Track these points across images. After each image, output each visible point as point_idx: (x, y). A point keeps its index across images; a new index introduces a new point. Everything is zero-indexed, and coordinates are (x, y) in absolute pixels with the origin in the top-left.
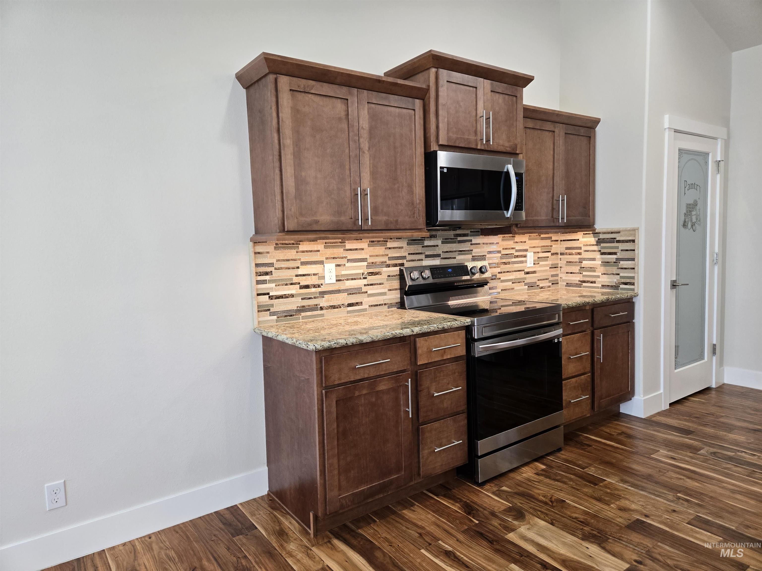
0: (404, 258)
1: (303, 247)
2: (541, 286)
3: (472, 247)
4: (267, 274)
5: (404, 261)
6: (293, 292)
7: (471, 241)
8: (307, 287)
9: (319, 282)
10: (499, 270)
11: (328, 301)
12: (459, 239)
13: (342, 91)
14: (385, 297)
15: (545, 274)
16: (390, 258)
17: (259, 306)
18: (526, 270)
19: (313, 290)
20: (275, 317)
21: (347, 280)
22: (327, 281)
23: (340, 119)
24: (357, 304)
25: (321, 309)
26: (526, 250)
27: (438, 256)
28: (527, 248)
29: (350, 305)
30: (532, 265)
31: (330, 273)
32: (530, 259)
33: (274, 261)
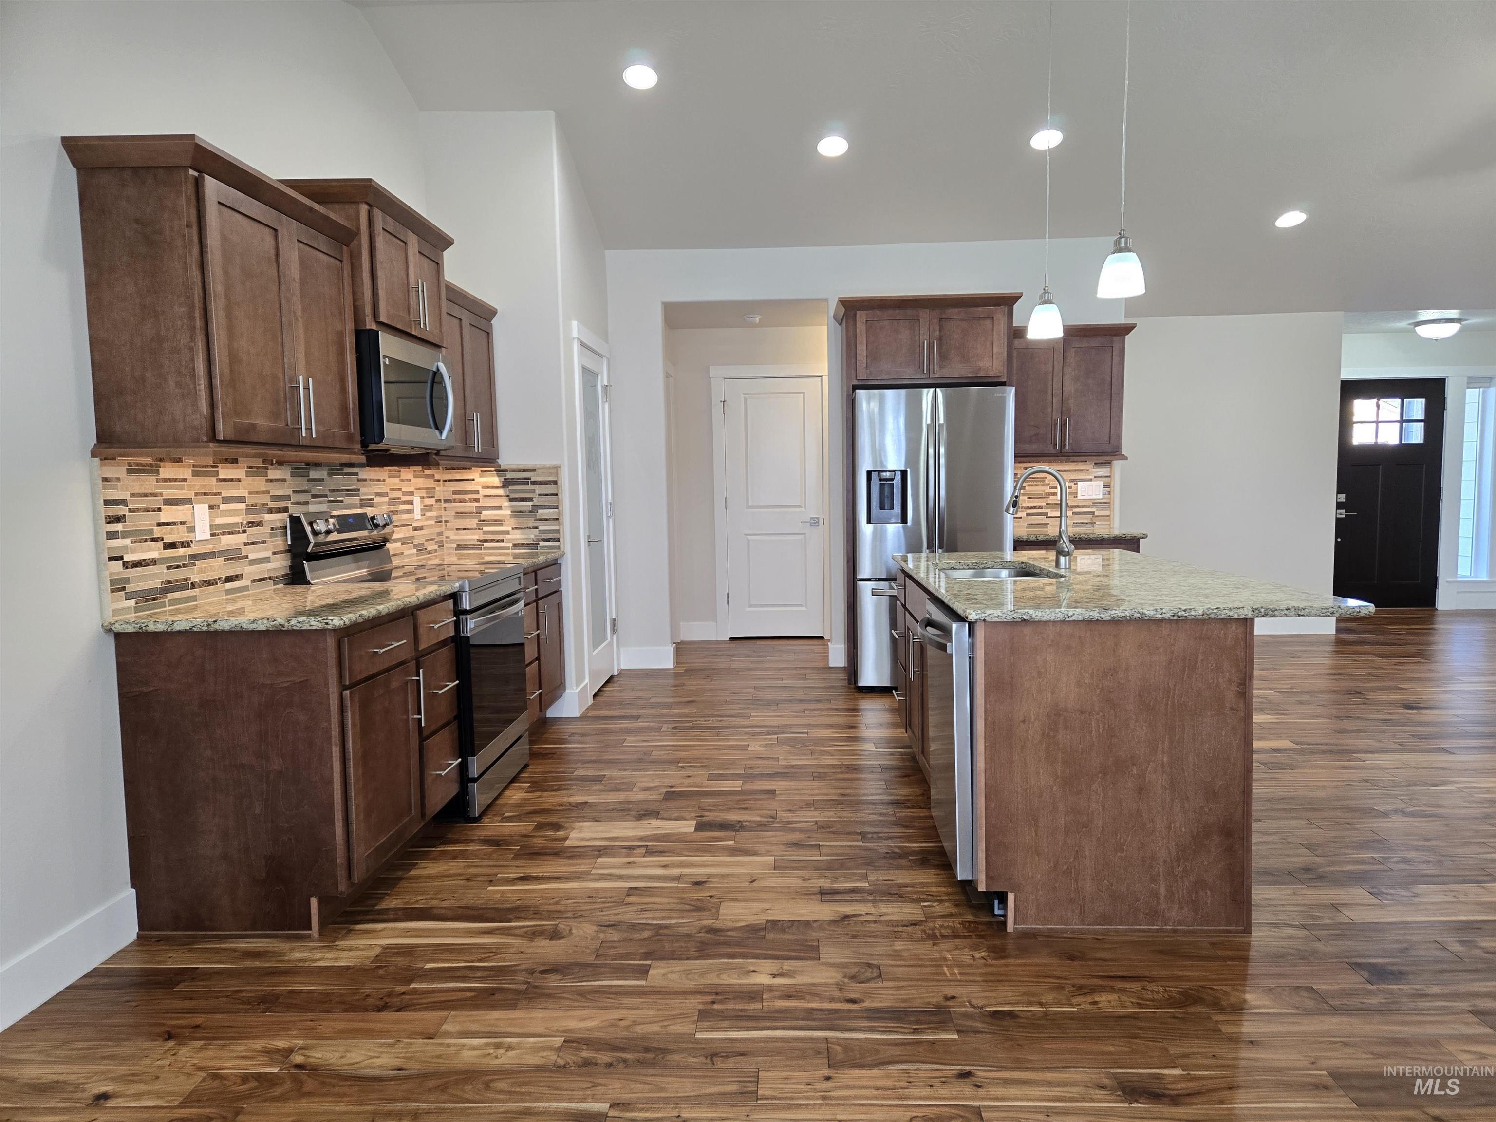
0: (288, 497)
2: (428, 549)
3: (359, 485)
4: (119, 519)
5: (289, 504)
6: (154, 555)
7: (358, 474)
8: (172, 546)
9: (188, 538)
11: (200, 571)
12: (344, 469)
14: (269, 566)
15: (431, 531)
16: (275, 498)
17: (110, 582)
18: (415, 525)
19: (181, 551)
20: (132, 603)
21: (223, 533)
22: (199, 535)
23: (270, 261)
24: (237, 577)
25: (193, 586)
26: (412, 494)
28: (413, 489)
29: (229, 579)
30: (420, 516)
31: (202, 522)
32: (417, 508)
33: (128, 496)
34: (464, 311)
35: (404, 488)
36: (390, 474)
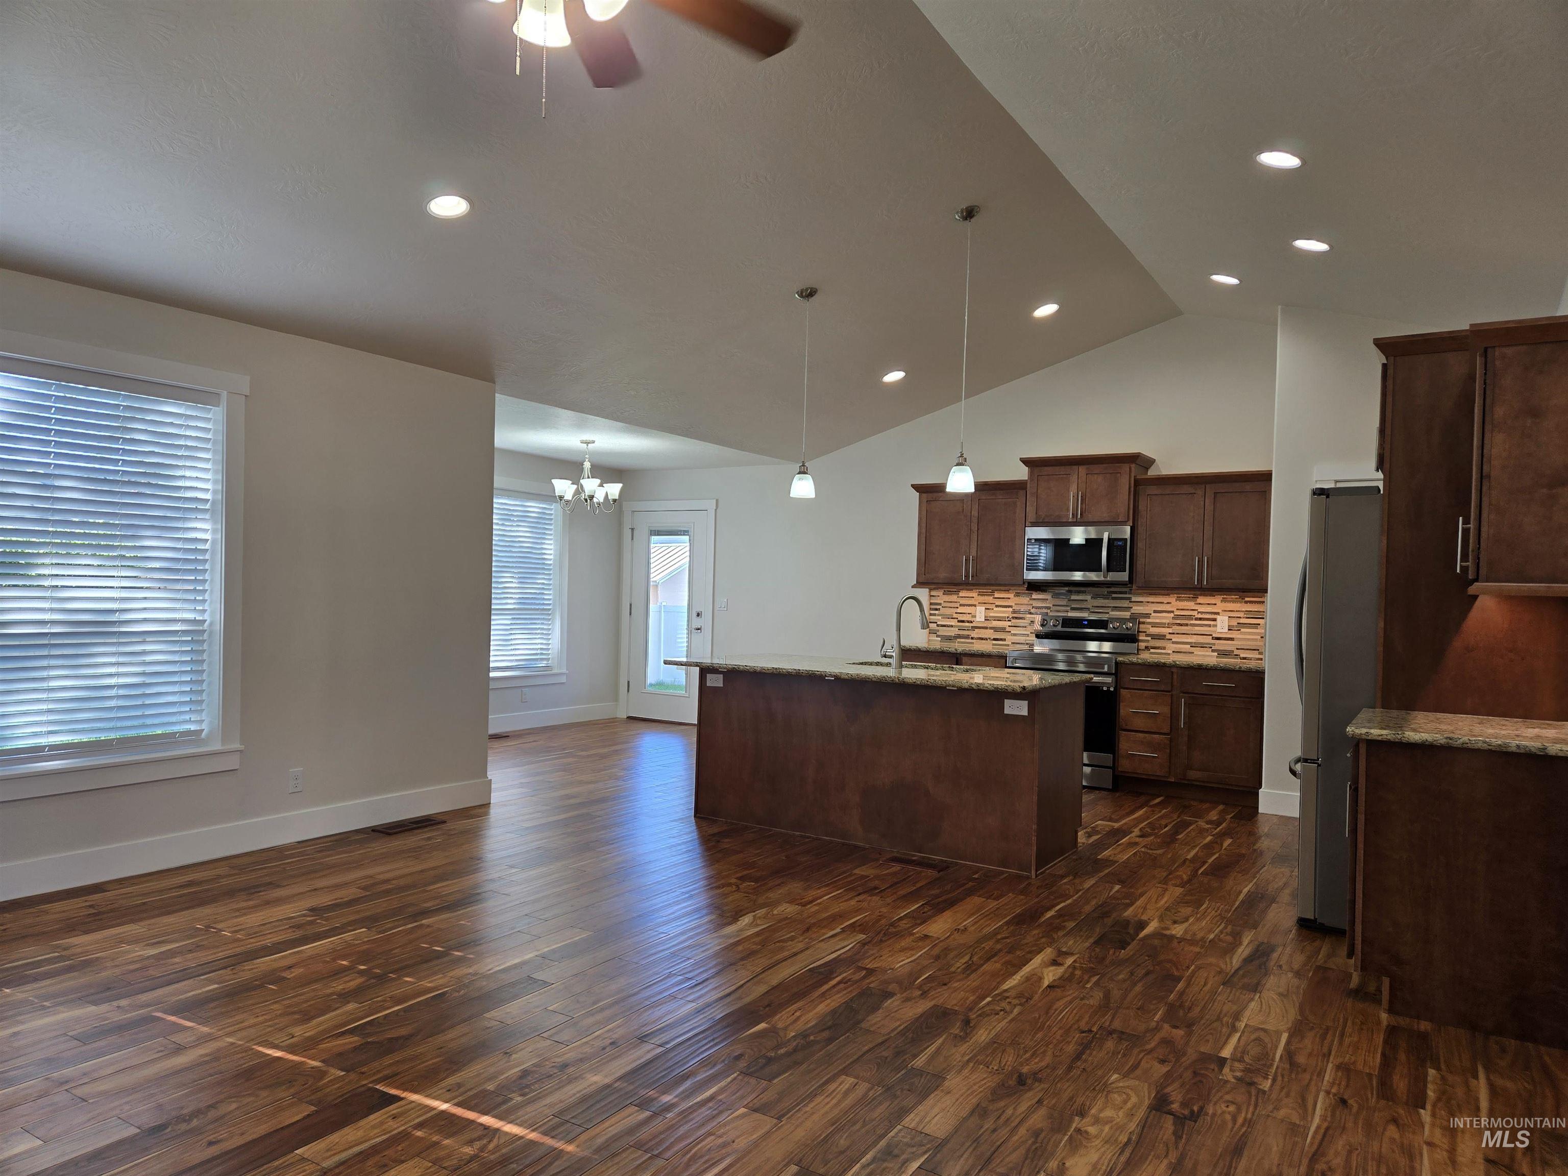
0: (1049, 608)
1: (962, 594)
2: (1242, 656)
3: (1131, 605)
4: (936, 609)
5: (1048, 611)
6: (953, 624)
8: (963, 621)
9: (972, 620)
10: (1170, 631)
11: (978, 633)
12: (1114, 595)
14: (1028, 638)
15: (1254, 643)
16: (1035, 608)
18: (1215, 635)
19: (967, 624)
20: (939, 639)
21: (995, 620)
22: (978, 619)
24: (1001, 640)
25: (972, 638)
26: (1218, 614)
27: (1086, 609)
28: (1219, 611)
29: (995, 639)
30: (1226, 630)
31: (980, 614)
32: (1222, 625)
33: (942, 602)
34: (1203, 486)
35: (1201, 609)
36: (1179, 599)
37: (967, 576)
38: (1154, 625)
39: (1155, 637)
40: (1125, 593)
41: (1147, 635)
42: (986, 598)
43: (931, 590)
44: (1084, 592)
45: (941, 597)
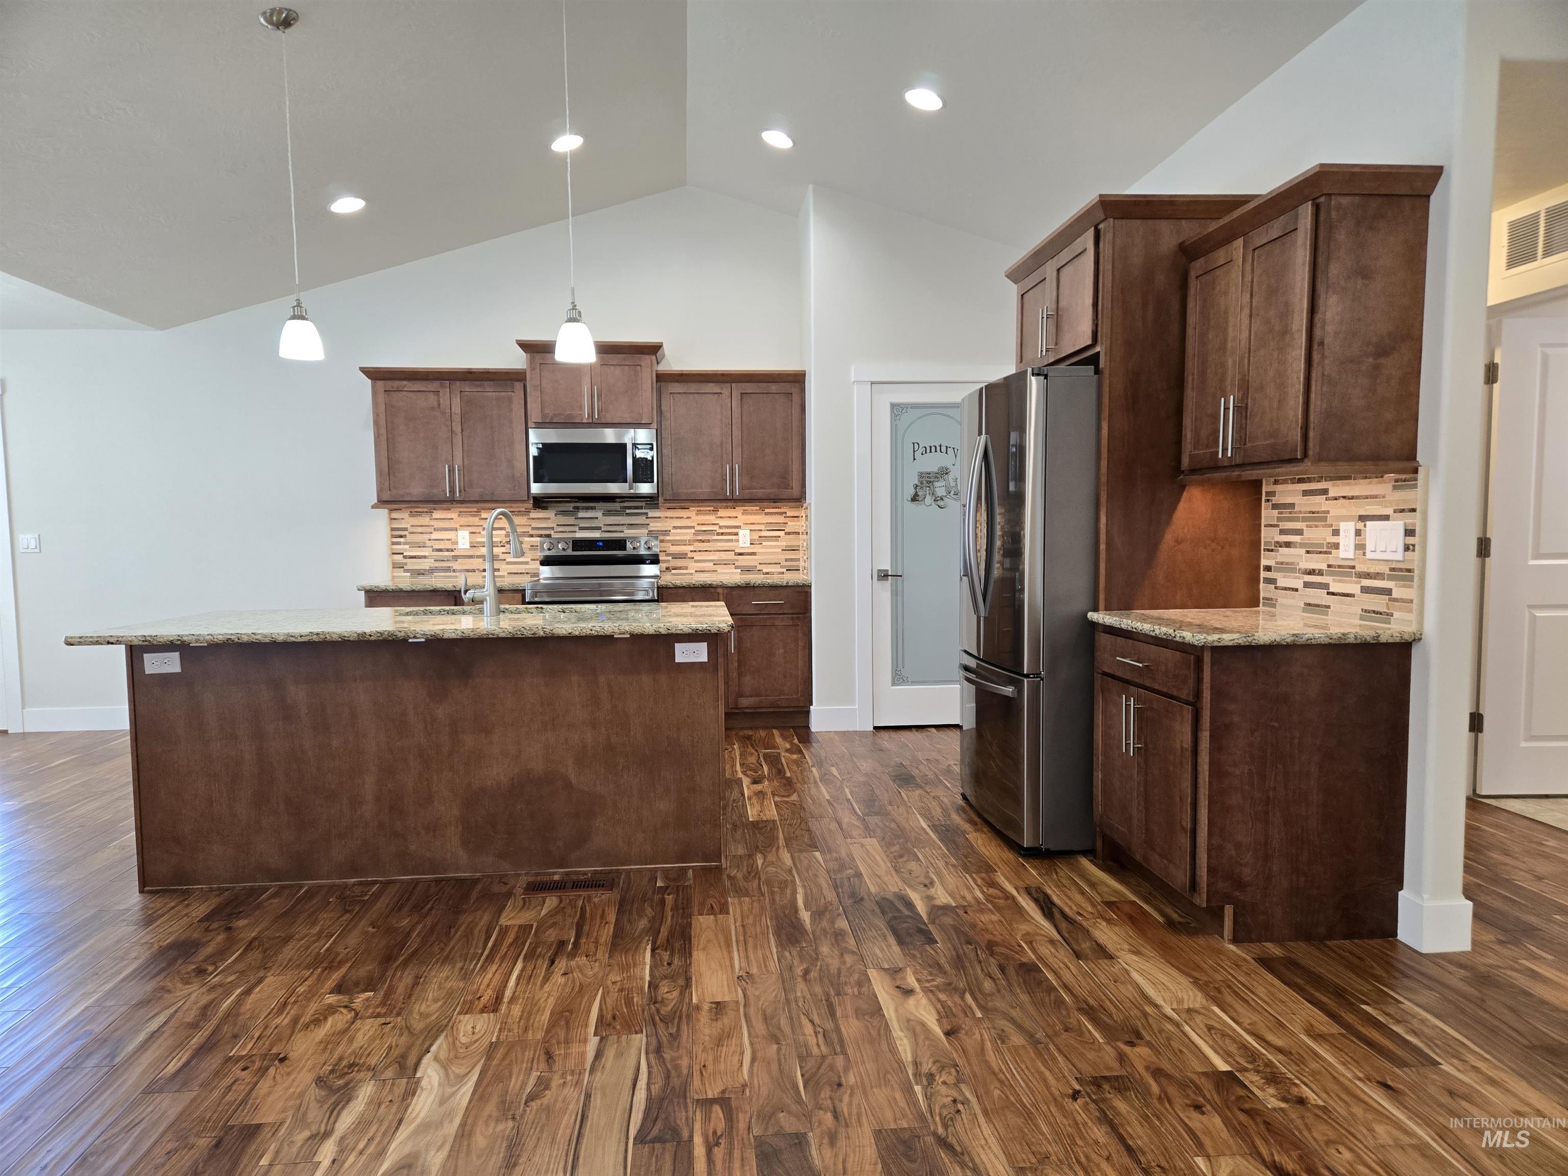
0: (552, 528)
1: (437, 515)
2: (764, 571)
3: (648, 521)
4: (401, 537)
5: (552, 532)
6: (426, 554)
7: (646, 514)
8: (440, 550)
9: (453, 547)
10: (692, 548)
12: (628, 511)
13: (433, 386)
14: (527, 566)
15: (777, 557)
16: (534, 529)
17: (393, 564)
18: (737, 551)
19: (446, 553)
20: (408, 574)
22: (460, 546)
23: (433, 409)
25: (454, 571)
26: (739, 527)
27: (599, 528)
28: (741, 524)
30: (748, 545)
31: (463, 539)
32: (744, 538)
33: (409, 526)
34: (729, 385)
35: (723, 523)
36: (699, 513)
37: (452, 491)
38: (674, 543)
39: (676, 556)
40: (641, 508)
41: (668, 555)
42: (471, 519)
43: (391, 510)
44: (593, 508)
45: (406, 520)
